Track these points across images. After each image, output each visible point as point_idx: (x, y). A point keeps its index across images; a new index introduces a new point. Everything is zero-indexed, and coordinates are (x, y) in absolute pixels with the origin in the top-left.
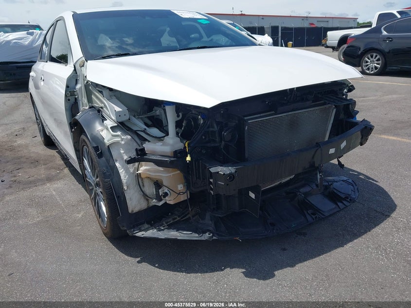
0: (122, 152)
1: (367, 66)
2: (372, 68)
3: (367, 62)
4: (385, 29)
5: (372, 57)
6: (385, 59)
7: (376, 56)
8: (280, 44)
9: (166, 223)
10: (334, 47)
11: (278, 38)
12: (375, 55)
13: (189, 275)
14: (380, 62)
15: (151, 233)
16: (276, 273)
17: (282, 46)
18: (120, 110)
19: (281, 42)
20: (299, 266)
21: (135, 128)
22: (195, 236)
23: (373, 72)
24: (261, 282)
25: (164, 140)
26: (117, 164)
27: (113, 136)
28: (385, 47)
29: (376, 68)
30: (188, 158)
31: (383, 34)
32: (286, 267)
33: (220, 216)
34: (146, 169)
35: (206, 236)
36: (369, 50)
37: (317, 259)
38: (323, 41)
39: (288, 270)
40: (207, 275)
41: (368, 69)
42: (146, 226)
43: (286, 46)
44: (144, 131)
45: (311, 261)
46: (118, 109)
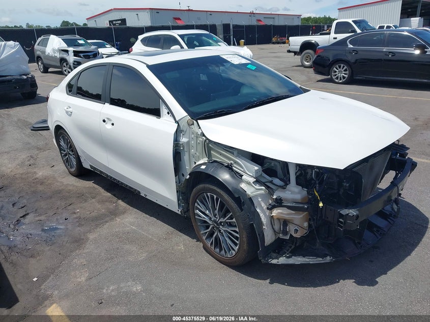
0: (260, 200)
1: (335, 75)
2: (340, 78)
3: (336, 72)
4: (350, 43)
5: (340, 67)
6: (351, 69)
7: (344, 67)
8: (232, 43)
9: (288, 251)
10: (296, 52)
11: (230, 36)
12: (342, 65)
13: (316, 288)
14: (347, 72)
15: (282, 260)
16: (377, 280)
17: (234, 45)
18: (257, 168)
19: (233, 40)
20: (389, 273)
21: (263, 180)
22: (319, 260)
23: (341, 81)
24: (372, 287)
25: (287, 188)
26: (258, 210)
27: (257, 189)
28: (351, 58)
29: (344, 77)
30: (321, 205)
31: (349, 47)
32: (382, 275)
33: (330, 242)
34: (279, 212)
35: (328, 259)
36: (338, 61)
37: (399, 266)
38: (273, 39)
39: (383, 277)
40: (330, 287)
41: (337, 78)
42: (275, 255)
43: (239, 44)
44: (271, 182)
45: (395, 268)
46: (256, 168)
